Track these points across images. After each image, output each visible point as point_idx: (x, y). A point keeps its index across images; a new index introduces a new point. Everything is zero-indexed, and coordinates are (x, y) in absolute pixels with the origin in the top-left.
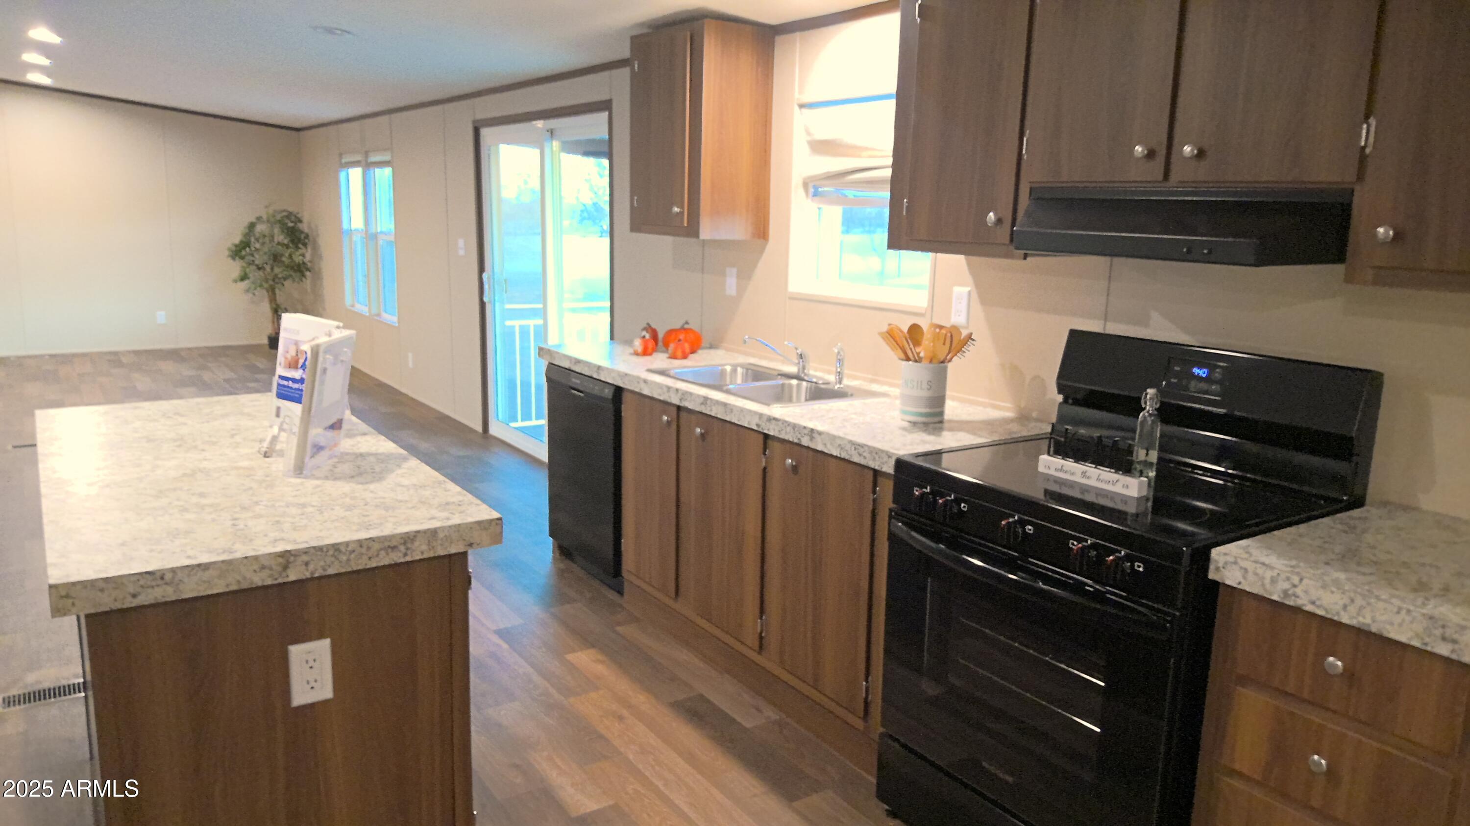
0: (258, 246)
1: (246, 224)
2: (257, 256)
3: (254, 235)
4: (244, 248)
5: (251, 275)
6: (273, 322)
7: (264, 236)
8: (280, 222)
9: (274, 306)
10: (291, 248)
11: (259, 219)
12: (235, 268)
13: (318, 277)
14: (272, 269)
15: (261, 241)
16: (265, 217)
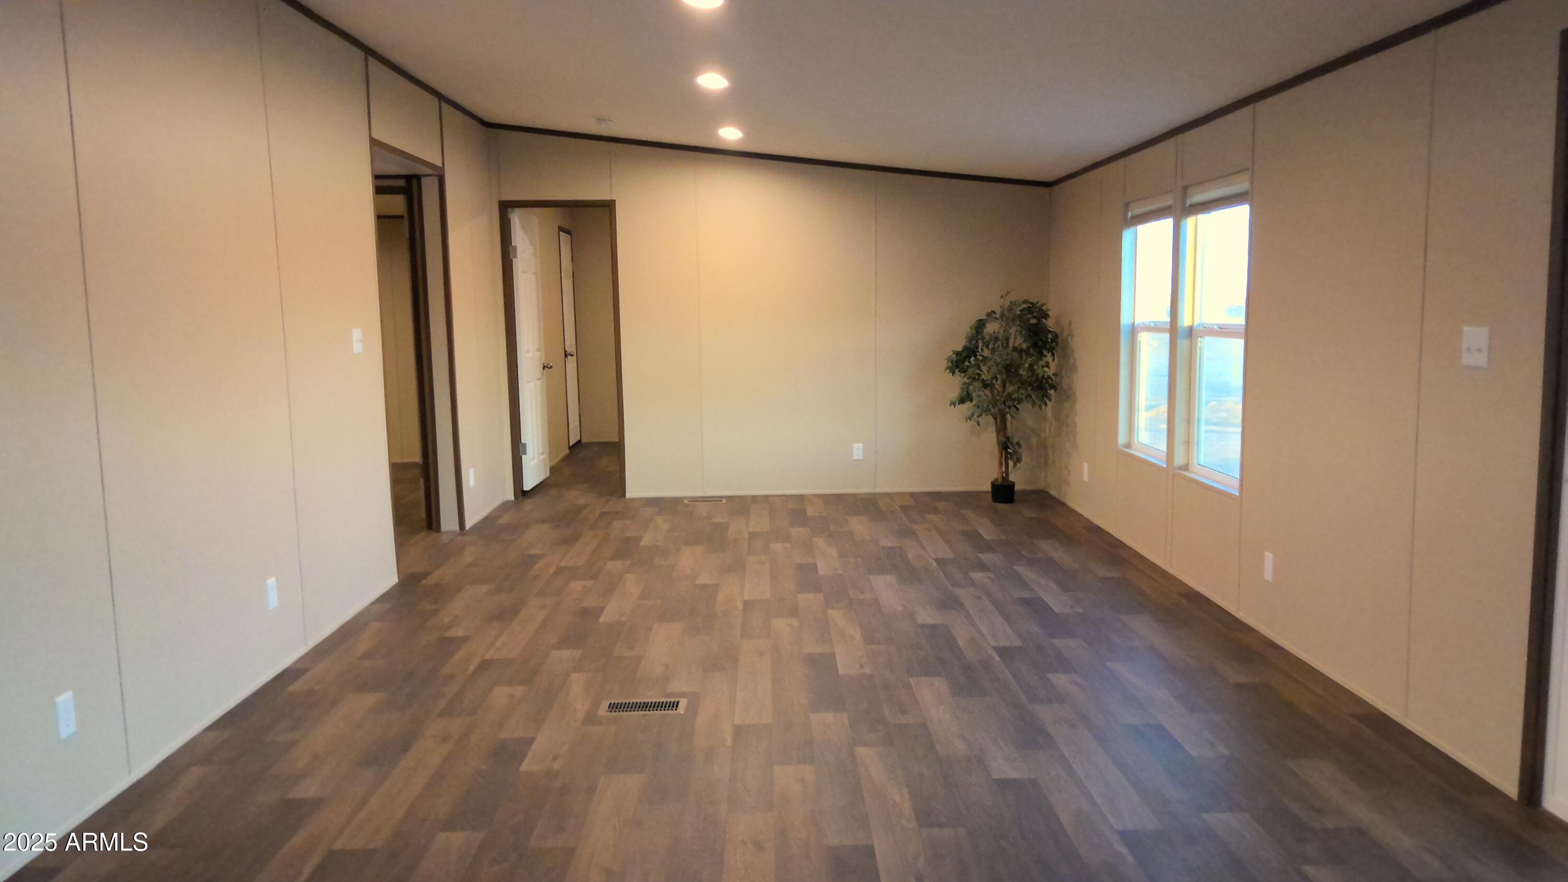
0: (986, 353)
1: (972, 321)
2: (984, 368)
3: (983, 339)
4: (968, 357)
5: (974, 395)
6: (1001, 464)
7: (997, 339)
8: (1019, 316)
9: (1004, 439)
10: (1033, 355)
11: (991, 314)
12: (954, 384)
13: (1067, 396)
14: (1004, 386)
15: (990, 346)
16: (998, 311)
